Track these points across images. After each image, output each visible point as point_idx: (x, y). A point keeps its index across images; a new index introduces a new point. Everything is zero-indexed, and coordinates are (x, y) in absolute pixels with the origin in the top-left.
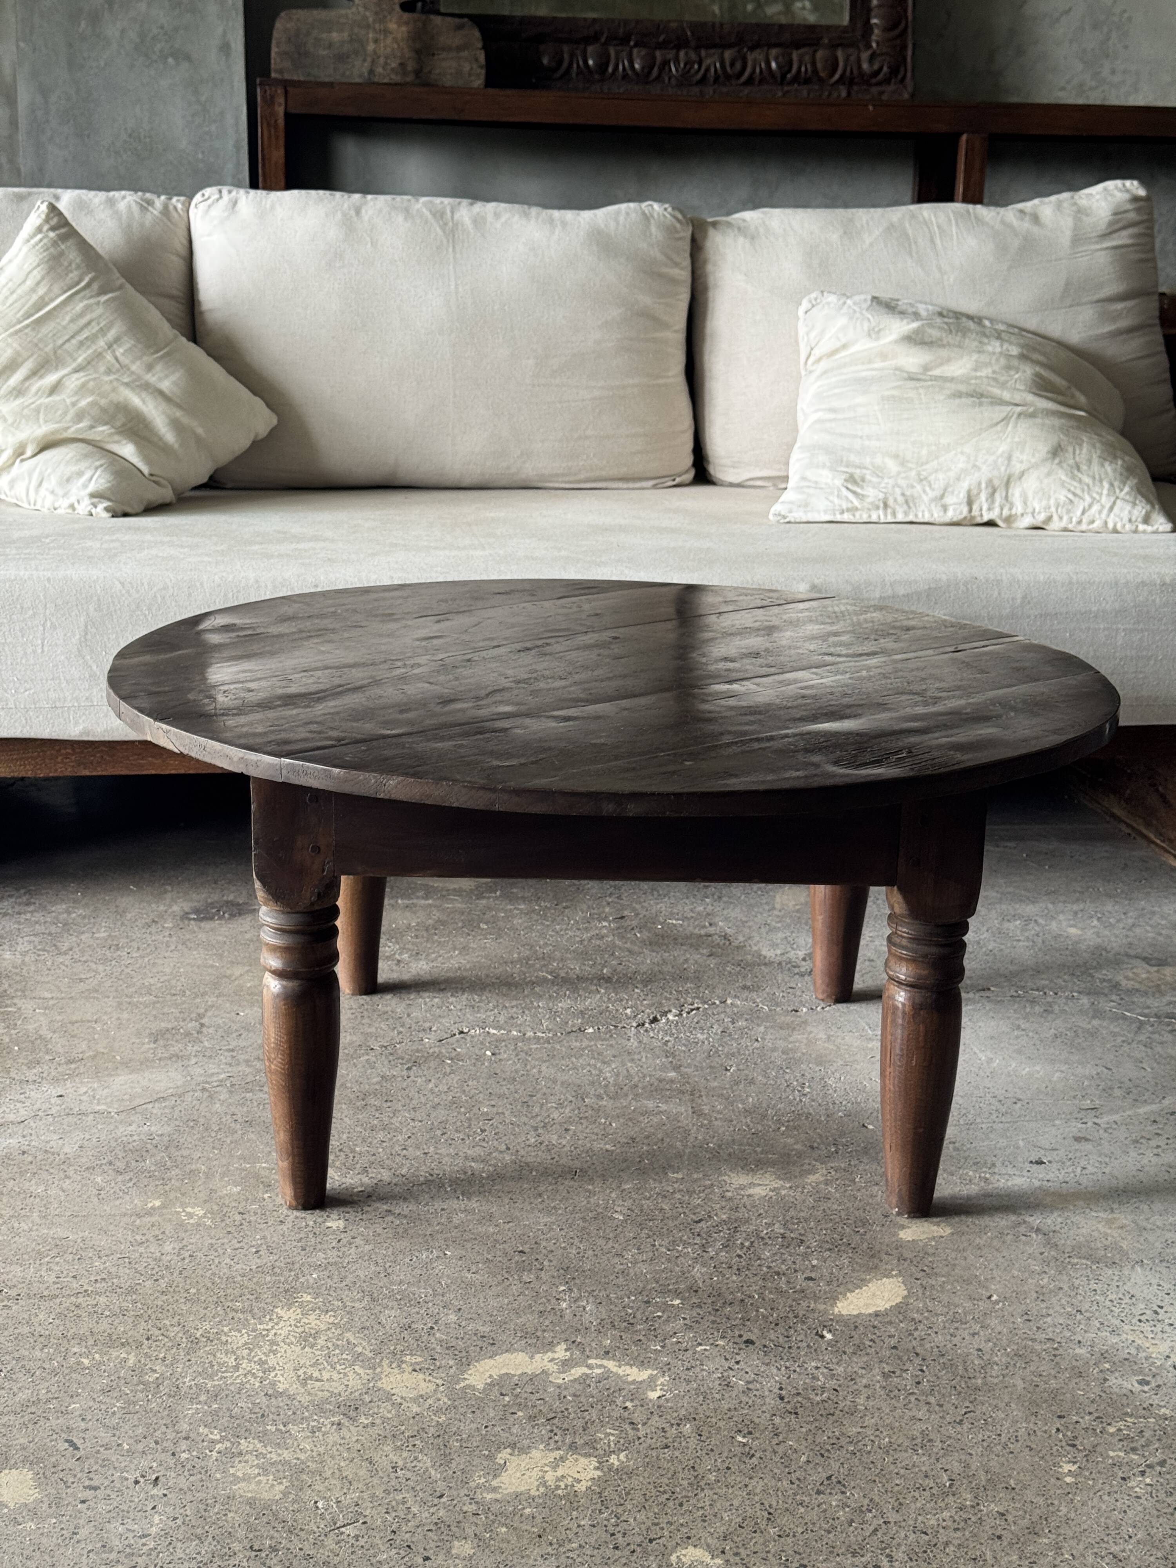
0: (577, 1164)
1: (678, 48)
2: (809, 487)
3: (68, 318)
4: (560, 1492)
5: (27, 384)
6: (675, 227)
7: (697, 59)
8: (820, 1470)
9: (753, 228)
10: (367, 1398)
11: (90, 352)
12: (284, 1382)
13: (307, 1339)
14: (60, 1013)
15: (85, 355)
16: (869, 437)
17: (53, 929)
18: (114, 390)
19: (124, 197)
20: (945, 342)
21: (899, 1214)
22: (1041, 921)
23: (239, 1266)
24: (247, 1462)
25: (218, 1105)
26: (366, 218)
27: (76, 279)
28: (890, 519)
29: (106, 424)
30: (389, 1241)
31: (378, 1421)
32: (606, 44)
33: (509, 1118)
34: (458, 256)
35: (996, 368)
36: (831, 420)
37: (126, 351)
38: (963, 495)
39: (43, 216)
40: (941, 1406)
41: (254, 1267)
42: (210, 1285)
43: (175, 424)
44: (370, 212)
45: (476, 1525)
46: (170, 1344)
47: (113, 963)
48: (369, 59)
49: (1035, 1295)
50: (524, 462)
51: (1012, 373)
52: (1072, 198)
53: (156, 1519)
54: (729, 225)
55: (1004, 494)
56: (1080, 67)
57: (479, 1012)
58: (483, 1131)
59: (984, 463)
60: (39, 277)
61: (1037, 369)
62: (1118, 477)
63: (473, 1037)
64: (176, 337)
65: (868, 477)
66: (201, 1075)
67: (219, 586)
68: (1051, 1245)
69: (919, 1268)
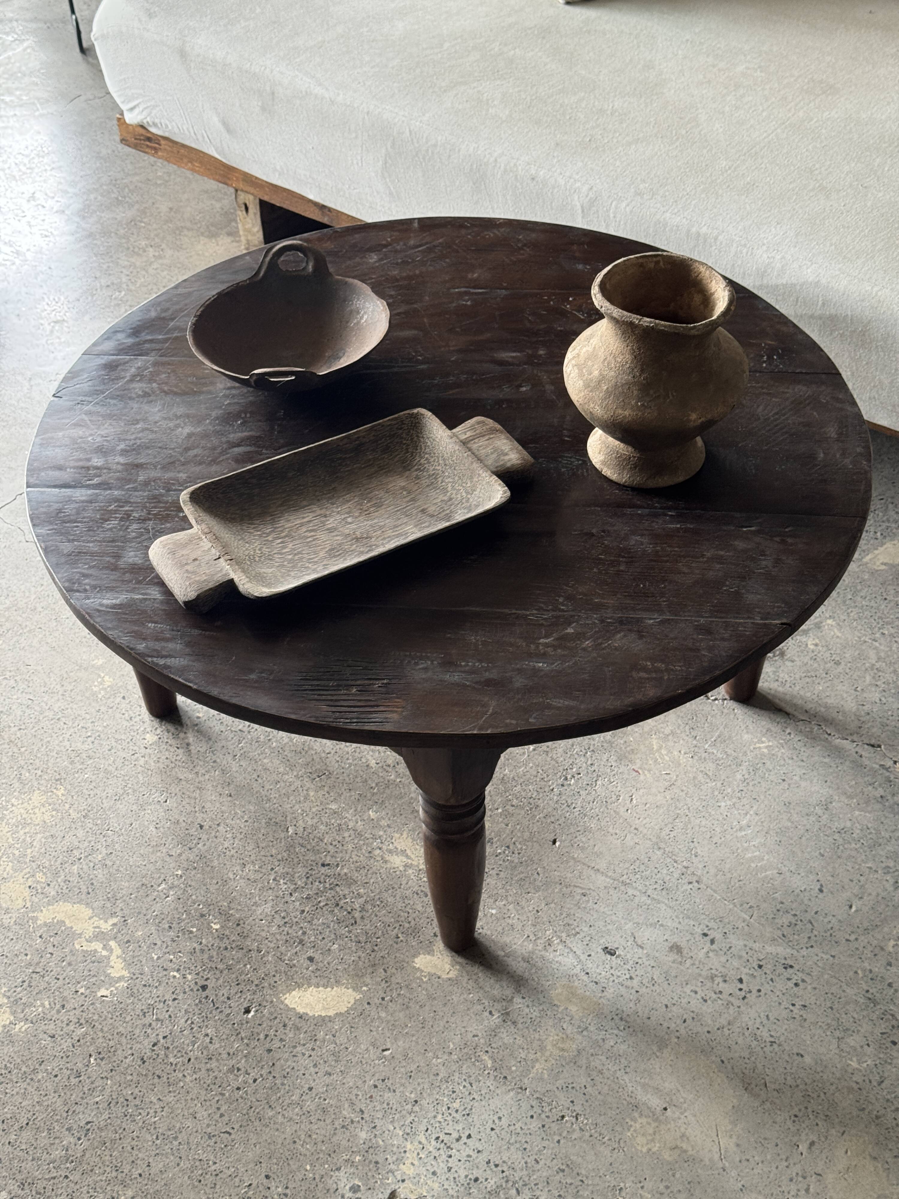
8: (94, 1113)
30: (155, 771)
41: (71, 749)
49: (413, 1068)
68: (493, 1033)
69: (384, 995)
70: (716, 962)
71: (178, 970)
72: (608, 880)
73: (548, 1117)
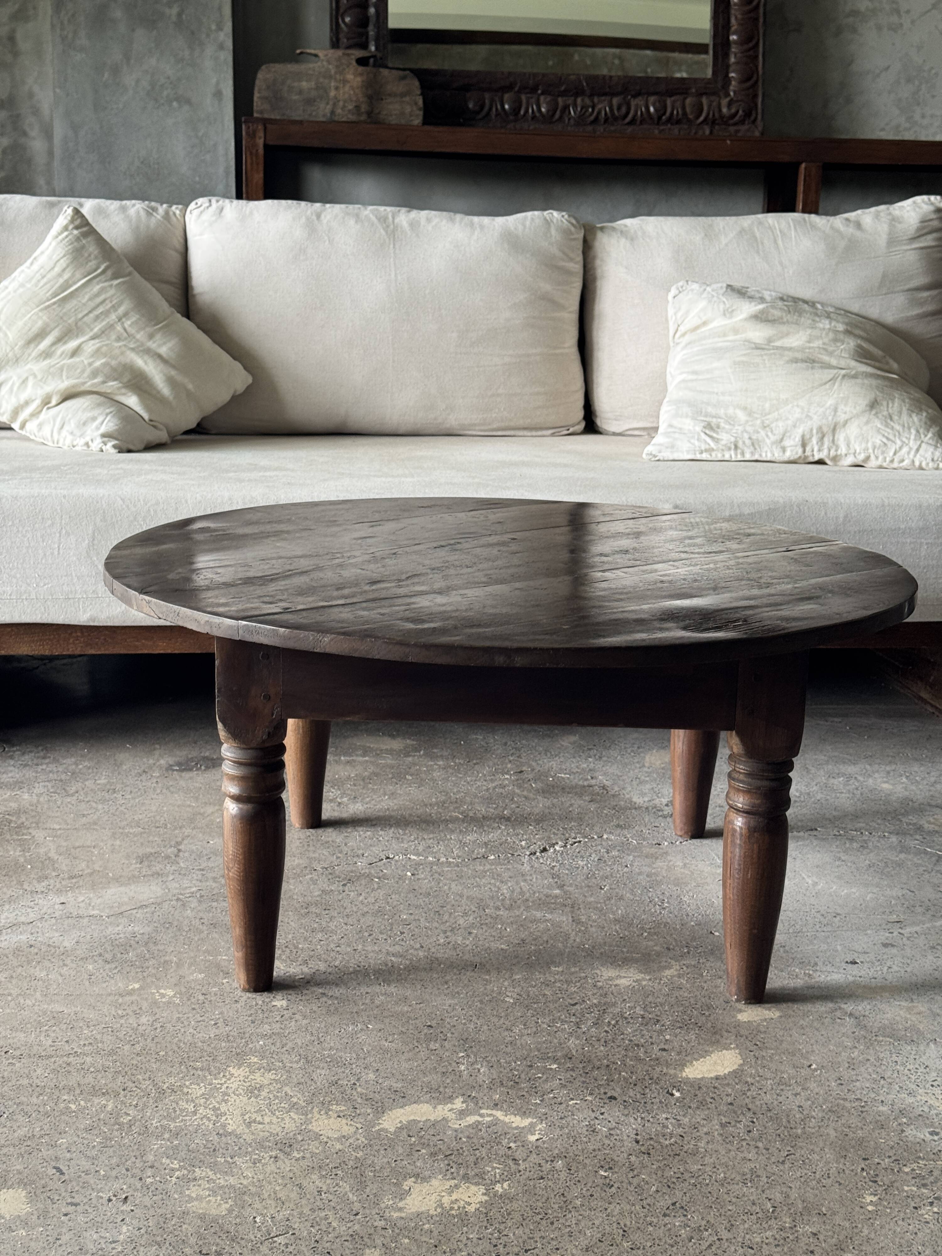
0: (477, 959)
1: (576, 95)
2: (675, 432)
3: (87, 297)
4: (453, 1212)
5: (53, 348)
6: (570, 231)
7: (591, 104)
8: (667, 1197)
9: (632, 231)
10: (300, 1138)
11: (104, 323)
12: (233, 1124)
13: (253, 1091)
14: (66, 841)
15: (100, 326)
16: (723, 394)
17: (63, 777)
18: (122, 353)
19: (134, 205)
20: (785, 320)
21: (737, 1001)
22: (861, 778)
23: (200, 1035)
24: (199, 1186)
25: (189, 912)
26: (325, 221)
27: (94, 267)
28: (739, 458)
29: (115, 380)
30: (322, 1017)
31: (308, 1155)
32: (519, 92)
33: (423, 923)
34: (397, 251)
35: (826, 340)
36: (692, 381)
37: (132, 323)
38: (798, 439)
39: (69, 218)
40: (768, 1149)
41: (212, 1036)
42: (176, 1049)
43: (170, 381)
44: (328, 217)
45: (385, 1237)
46: (142, 1094)
47: (111, 802)
48: (331, 103)
49: (847, 1065)
50: (449, 414)
51: (839, 344)
52: (888, 209)
53: (124, 1229)
54: (614, 229)
55: (831, 438)
56: (897, 112)
57: (402, 842)
58: (402, 933)
59: (815, 414)
60: (64, 265)
61: (859, 342)
62: (923, 426)
63: (397, 861)
64: (172, 313)
65: (722, 425)
66: (176, 889)
67: (200, 502)
68: (861, 1026)
69: (753, 1043)
71: (572, 1099)
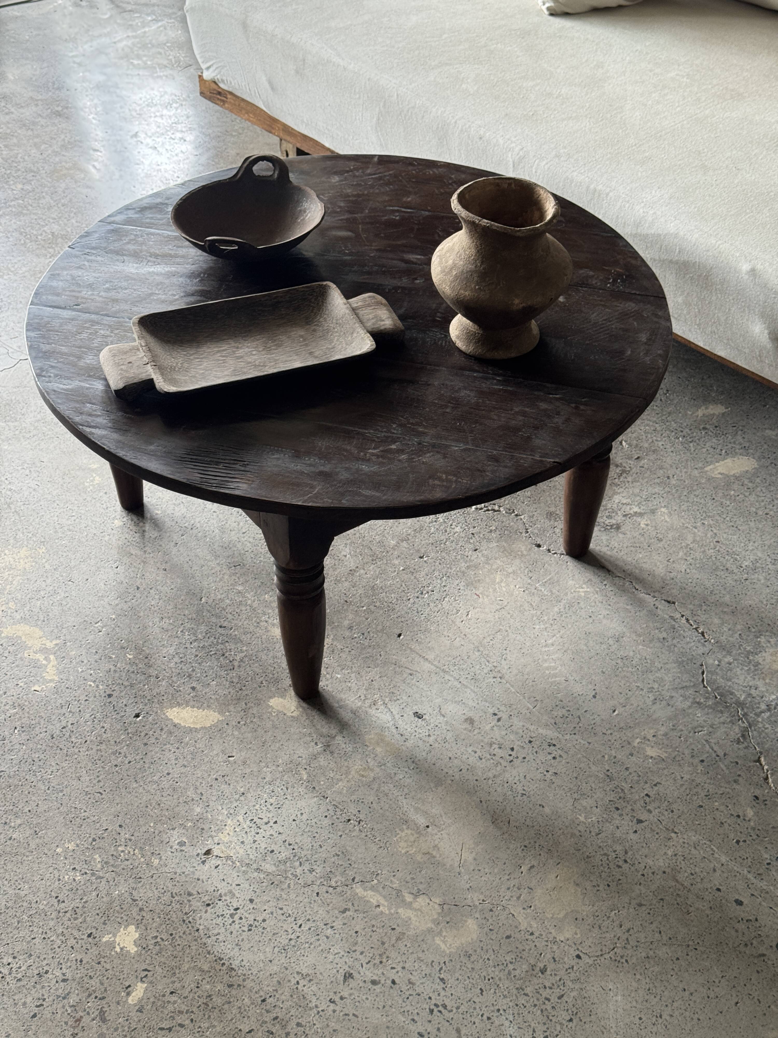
30: (115, 546)
68: (315, 757)
69: (240, 720)
70: (497, 734)
71: (94, 682)
72: (432, 667)
73: (338, 818)
